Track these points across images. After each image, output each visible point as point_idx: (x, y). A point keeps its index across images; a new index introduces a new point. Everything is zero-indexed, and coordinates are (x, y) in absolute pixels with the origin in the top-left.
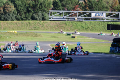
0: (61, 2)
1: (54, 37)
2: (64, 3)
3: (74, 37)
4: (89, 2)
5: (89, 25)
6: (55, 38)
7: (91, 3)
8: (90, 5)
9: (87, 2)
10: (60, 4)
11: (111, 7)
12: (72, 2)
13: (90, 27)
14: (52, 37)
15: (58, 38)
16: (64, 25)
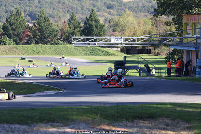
0: (10, 26)
1: (11, 61)
2: (14, 27)
3: (32, 61)
4: (39, 25)
5: (39, 48)
6: (11, 63)
7: (42, 27)
8: (40, 29)
9: (37, 25)
10: (9, 28)
11: (61, 30)
12: (22, 26)
13: (41, 51)
14: (9, 61)
15: (15, 62)
16: (15, 49)
